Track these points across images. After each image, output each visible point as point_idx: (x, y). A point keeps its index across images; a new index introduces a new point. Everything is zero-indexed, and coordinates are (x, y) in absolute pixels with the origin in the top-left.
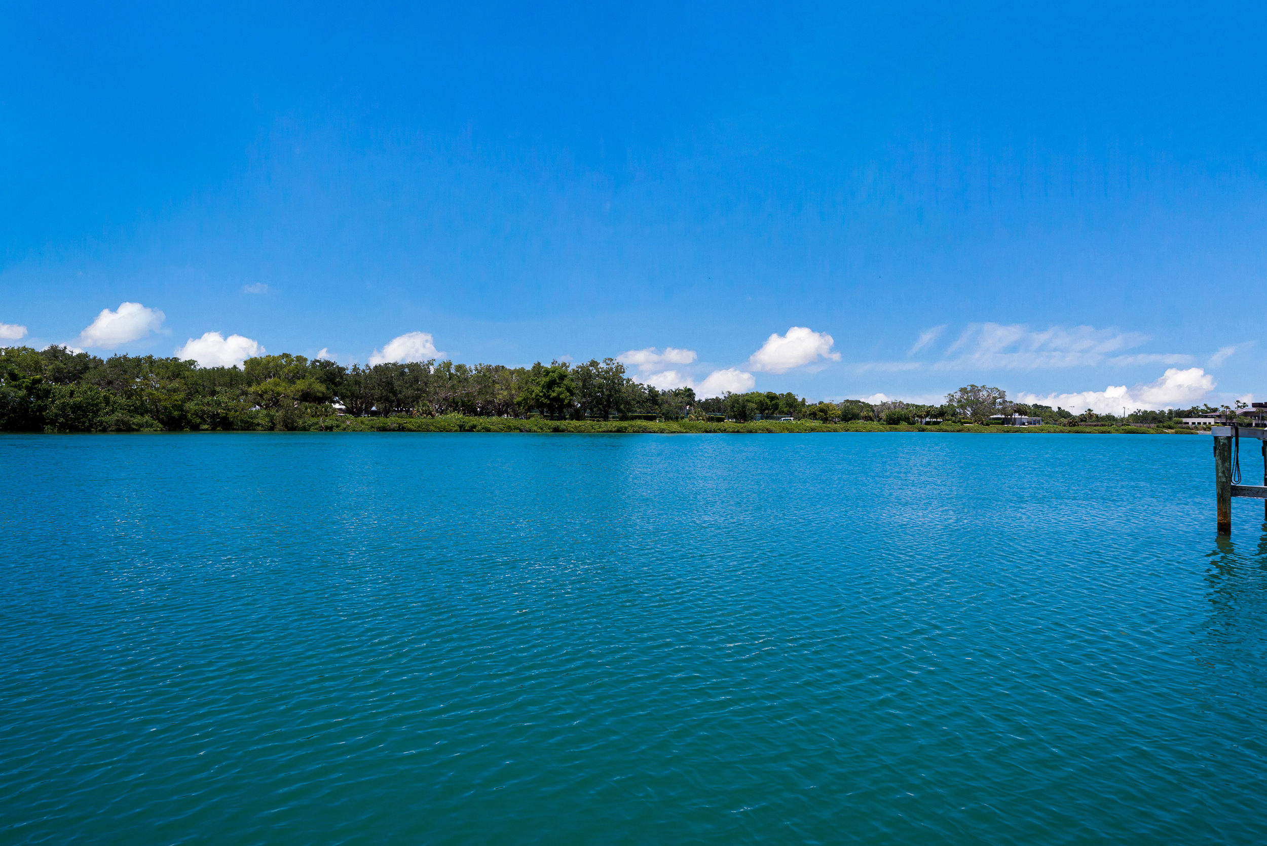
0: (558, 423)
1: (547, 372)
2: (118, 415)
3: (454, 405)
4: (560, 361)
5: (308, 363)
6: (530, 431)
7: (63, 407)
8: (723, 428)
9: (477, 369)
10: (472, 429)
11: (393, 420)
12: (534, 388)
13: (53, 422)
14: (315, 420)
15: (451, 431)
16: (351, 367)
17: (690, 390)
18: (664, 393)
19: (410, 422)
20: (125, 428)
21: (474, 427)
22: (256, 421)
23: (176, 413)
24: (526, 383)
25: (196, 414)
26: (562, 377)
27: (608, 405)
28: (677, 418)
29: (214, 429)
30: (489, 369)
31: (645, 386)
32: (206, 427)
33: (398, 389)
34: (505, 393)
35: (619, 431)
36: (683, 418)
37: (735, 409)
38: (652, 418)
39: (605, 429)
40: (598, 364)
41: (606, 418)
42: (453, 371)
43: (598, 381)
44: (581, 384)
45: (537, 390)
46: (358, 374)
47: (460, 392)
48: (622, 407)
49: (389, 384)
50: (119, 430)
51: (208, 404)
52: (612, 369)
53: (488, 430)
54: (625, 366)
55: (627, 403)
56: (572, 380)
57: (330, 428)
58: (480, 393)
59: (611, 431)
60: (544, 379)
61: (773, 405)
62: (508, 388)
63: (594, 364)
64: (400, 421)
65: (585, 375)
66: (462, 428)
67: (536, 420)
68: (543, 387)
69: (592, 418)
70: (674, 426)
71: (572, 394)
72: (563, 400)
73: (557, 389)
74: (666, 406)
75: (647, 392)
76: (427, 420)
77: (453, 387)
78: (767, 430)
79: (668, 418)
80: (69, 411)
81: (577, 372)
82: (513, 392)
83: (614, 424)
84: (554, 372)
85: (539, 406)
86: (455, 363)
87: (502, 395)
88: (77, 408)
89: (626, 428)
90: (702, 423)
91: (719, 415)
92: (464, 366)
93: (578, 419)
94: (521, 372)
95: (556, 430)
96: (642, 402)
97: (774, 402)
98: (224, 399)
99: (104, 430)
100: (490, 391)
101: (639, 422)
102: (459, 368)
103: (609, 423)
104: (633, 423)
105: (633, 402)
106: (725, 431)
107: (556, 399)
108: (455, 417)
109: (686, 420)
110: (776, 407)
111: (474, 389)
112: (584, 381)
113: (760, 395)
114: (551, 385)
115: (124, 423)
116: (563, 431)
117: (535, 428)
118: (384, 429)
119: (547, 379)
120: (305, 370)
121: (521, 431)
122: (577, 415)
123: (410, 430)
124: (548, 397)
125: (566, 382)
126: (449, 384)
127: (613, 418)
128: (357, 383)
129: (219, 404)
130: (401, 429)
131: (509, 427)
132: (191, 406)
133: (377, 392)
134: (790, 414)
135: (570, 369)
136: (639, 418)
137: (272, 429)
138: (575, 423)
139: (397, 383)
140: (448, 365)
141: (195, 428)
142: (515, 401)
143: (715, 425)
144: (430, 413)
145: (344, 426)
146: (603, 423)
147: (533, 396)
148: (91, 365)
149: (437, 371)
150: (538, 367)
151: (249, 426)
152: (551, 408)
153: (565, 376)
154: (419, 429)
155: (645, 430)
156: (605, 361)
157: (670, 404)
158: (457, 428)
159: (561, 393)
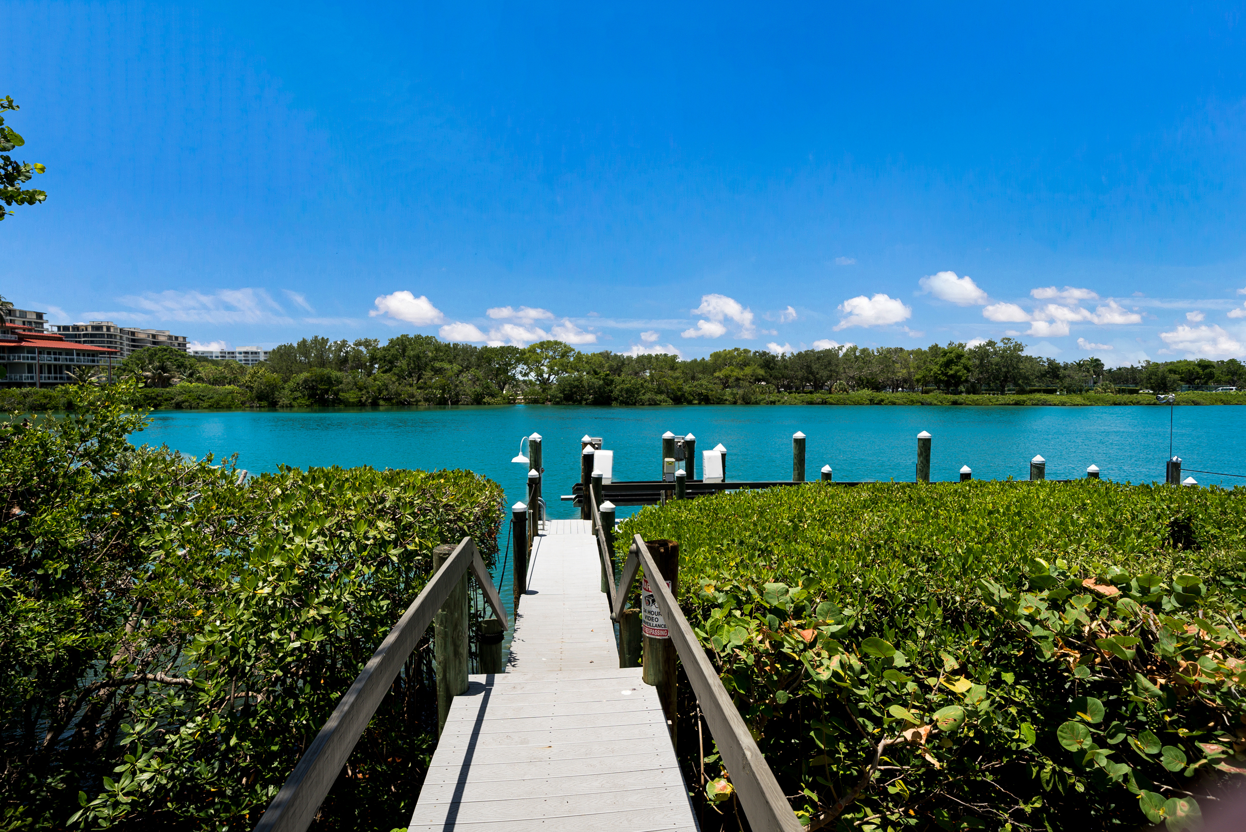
0: (956, 397)
1: (945, 353)
2: (648, 396)
3: (862, 383)
4: (957, 343)
5: (752, 354)
6: (931, 404)
7: (621, 390)
8: (1135, 401)
9: (878, 351)
10: (880, 403)
11: (817, 396)
12: (932, 367)
13: (616, 399)
14: (763, 396)
15: (863, 404)
16: (780, 355)
17: (1097, 360)
18: (1066, 367)
19: (831, 398)
20: (653, 403)
21: (882, 401)
22: (725, 398)
23: (679, 393)
24: (925, 363)
25: (690, 393)
26: (960, 356)
27: (1006, 380)
28: (1081, 391)
29: (699, 403)
30: (889, 351)
31: (1045, 360)
32: (696, 402)
33: (816, 371)
34: (905, 371)
35: (1017, 404)
36: (1087, 391)
37: (1152, 381)
38: (1052, 392)
39: (1003, 402)
40: (995, 344)
41: (1003, 393)
42: (858, 354)
43: (996, 359)
44: (977, 362)
45: (935, 368)
46: (784, 360)
47: (866, 372)
48: (1020, 382)
49: (809, 367)
50: (650, 404)
51: (696, 386)
52: (1010, 347)
53: (894, 404)
54: (1023, 345)
55: (1026, 378)
56: (969, 359)
57: (773, 403)
58: (882, 371)
59: (1009, 404)
60: (942, 359)
61: (1206, 374)
62: (906, 367)
63: (991, 343)
64: (823, 396)
65: (981, 354)
66: (872, 402)
67: (935, 396)
68: (941, 366)
69: (989, 390)
70: (1078, 399)
71: (969, 371)
72: (960, 377)
73: (954, 368)
74: (1068, 380)
75: (1046, 364)
76: (844, 396)
77: (859, 368)
78: (1193, 402)
79: (1070, 391)
80: (624, 393)
81: (975, 352)
82: (912, 370)
83: (1012, 397)
84: (951, 353)
85: (937, 382)
86: (860, 347)
87: (902, 373)
88: (628, 391)
89: (1024, 401)
90: (1110, 396)
91: (1132, 387)
92: (867, 349)
93: (974, 393)
94: (918, 353)
95: (955, 403)
96: (1042, 376)
97: (1208, 371)
98: (704, 382)
99: (643, 404)
100: (891, 369)
101: (1038, 396)
102: (864, 351)
103: (1006, 397)
104: (1032, 396)
105: (1032, 377)
106: (1138, 403)
107: (953, 376)
108: (866, 393)
109: (1092, 393)
110: (1211, 376)
111: (876, 369)
112: (982, 360)
113: (1189, 363)
114: (948, 364)
115: (653, 400)
116: (961, 404)
117: (935, 402)
118: (811, 403)
119: (945, 359)
120: (751, 359)
121: (922, 404)
122: (973, 390)
123: (831, 404)
124: (946, 374)
125: (963, 360)
126: (855, 366)
127: (1009, 390)
128: (786, 367)
129: (701, 385)
130: (824, 403)
131: (912, 401)
132: (686, 388)
133: (800, 374)
134: (1232, 383)
135: (966, 349)
136: (1039, 391)
137: (735, 403)
138: (972, 397)
139: (815, 367)
140: (854, 349)
141: (690, 403)
142: (914, 378)
143: (1126, 397)
144: (845, 390)
145: (783, 400)
146: (1000, 397)
147: (932, 373)
148: (626, 362)
149: (845, 355)
150: (935, 349)
151: (720, 401)
152: (948, 384)
153: (963, 356)
154: (838, 403)
155: (1045, 403)
156: (1002, 341)
157: (1073, 378)
158: (868, 402)
159: (959, 371)
